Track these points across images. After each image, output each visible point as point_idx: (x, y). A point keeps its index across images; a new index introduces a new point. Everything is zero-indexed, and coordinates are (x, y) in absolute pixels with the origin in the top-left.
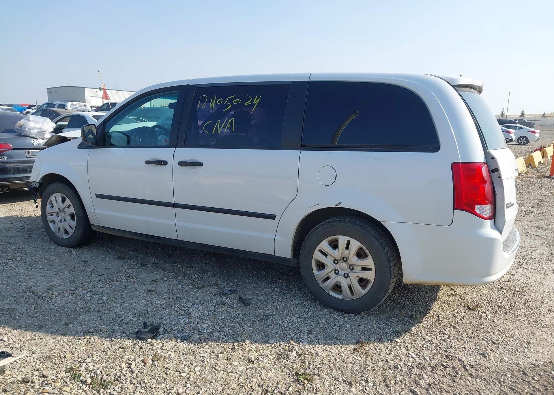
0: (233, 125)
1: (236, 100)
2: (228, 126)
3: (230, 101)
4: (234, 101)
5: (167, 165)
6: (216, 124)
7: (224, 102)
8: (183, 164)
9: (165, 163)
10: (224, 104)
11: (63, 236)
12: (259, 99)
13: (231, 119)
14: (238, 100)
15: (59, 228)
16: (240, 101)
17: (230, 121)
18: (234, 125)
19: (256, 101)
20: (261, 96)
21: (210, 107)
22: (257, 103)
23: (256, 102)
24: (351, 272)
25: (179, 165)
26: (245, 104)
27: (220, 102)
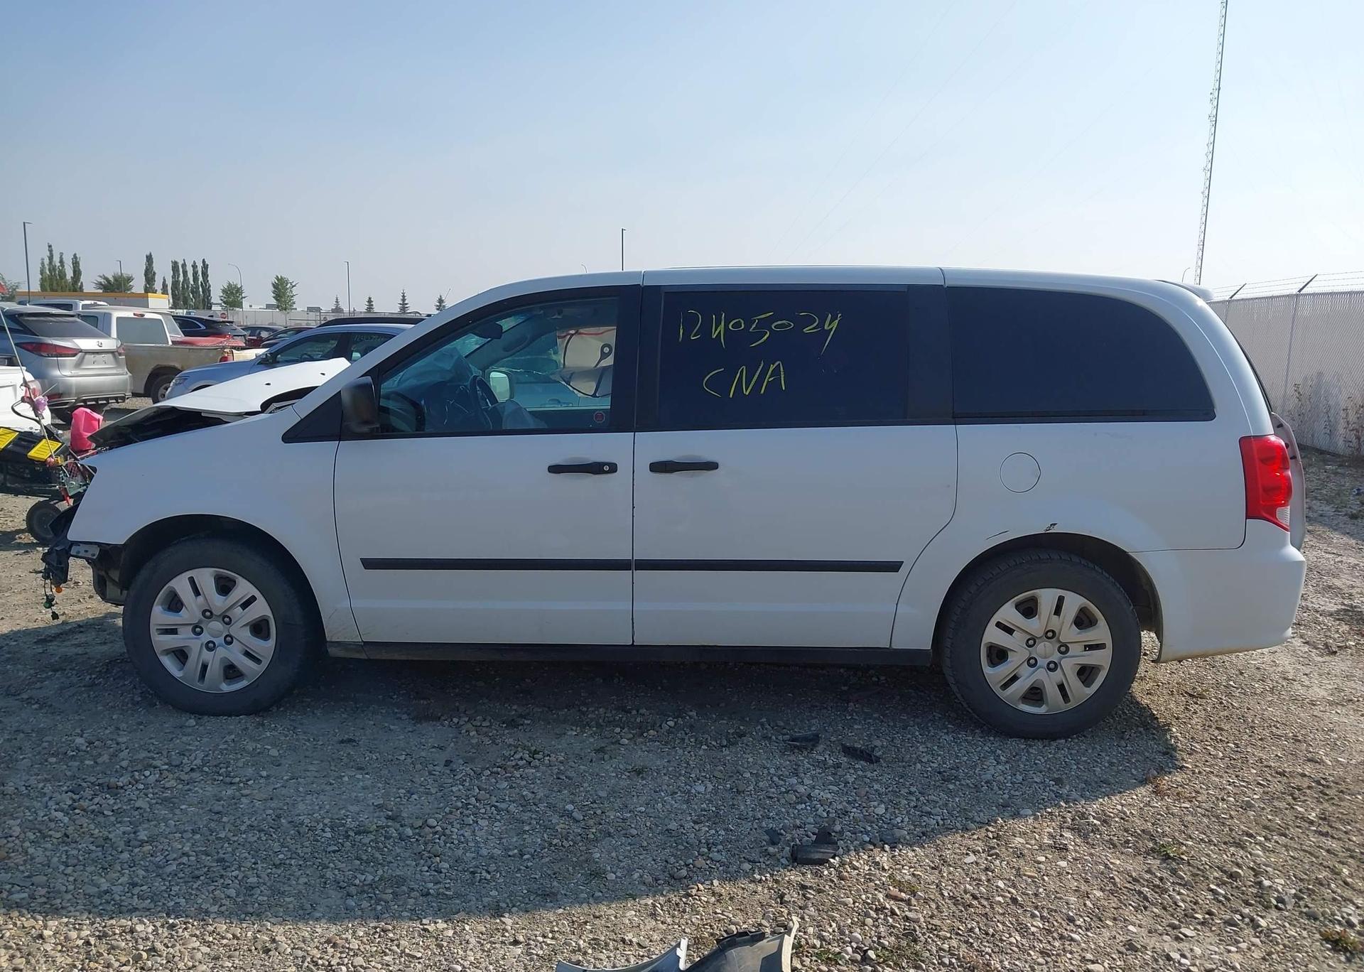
0: (782, 376)
1: (779, 322)
2: (769, 378)
3: (765, 324)
4: (776, 324)
5: (616, 474)
6: (736, 375)
7: (748, 325)
8: (660, 467)
9: (613, 468)
10: (750, 330)
11: (221, 687)
12: (837, 321)
13: (773, 364)
14: (784, 322)
15: (205, 667)
16: (791, 325)
17: (772, 367)
18: (784, 377)
19: (829, 325)
20: (839, 315)
21: (714, 337)
22: (834, 329)
23: (830, 327)
24: (1064, 658)
25: (651, 471)
26: (804, 330)
27: (737, 325)
